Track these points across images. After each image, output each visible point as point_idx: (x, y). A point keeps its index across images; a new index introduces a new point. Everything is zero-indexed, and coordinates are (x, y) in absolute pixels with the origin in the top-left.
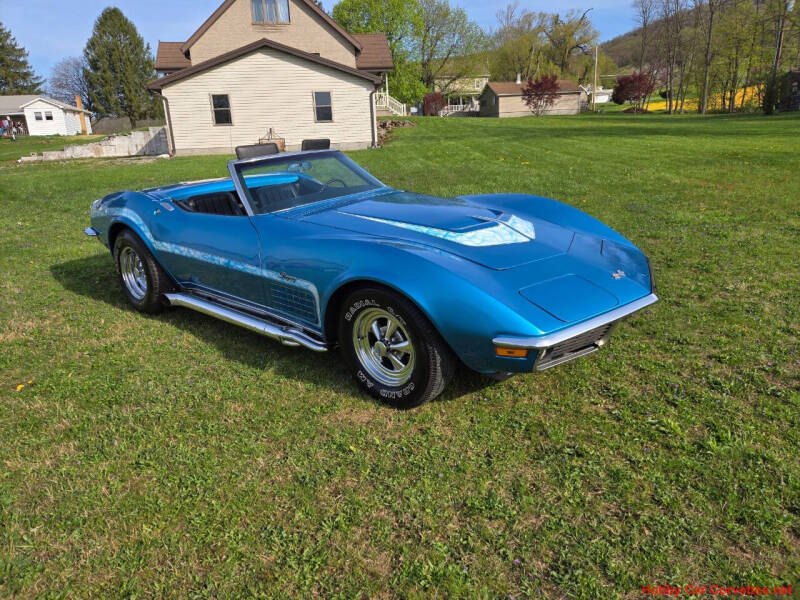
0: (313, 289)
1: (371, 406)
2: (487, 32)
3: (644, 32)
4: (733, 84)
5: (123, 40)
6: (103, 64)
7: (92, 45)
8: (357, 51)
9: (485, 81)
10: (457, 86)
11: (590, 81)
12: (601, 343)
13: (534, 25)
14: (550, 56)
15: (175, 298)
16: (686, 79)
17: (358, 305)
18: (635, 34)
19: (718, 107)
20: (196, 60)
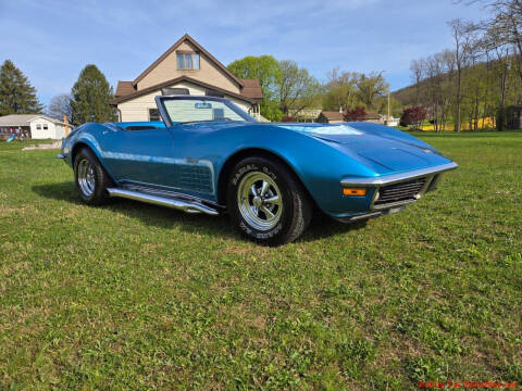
0: (210, 164)
1: (249, 245)
2: (321, 83)
3: (418, 85)
4: (475, 115)
5: (97, 84)
6: (83, 97)
7: (77, 86)
8: (241, 87)
9: (320, 111)
10: (303, 113)
11: (385, 113)
12: (418, 196)
13: (350, 80)
14: (360, 98)
15: (113, 191)
16: (445, 112)
17: (242, 171)
18: (411, 87)
19: (468, 128)
20: (140, 88)
